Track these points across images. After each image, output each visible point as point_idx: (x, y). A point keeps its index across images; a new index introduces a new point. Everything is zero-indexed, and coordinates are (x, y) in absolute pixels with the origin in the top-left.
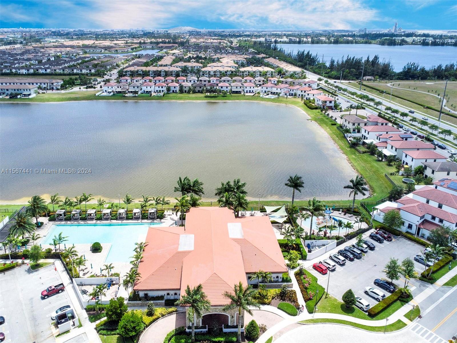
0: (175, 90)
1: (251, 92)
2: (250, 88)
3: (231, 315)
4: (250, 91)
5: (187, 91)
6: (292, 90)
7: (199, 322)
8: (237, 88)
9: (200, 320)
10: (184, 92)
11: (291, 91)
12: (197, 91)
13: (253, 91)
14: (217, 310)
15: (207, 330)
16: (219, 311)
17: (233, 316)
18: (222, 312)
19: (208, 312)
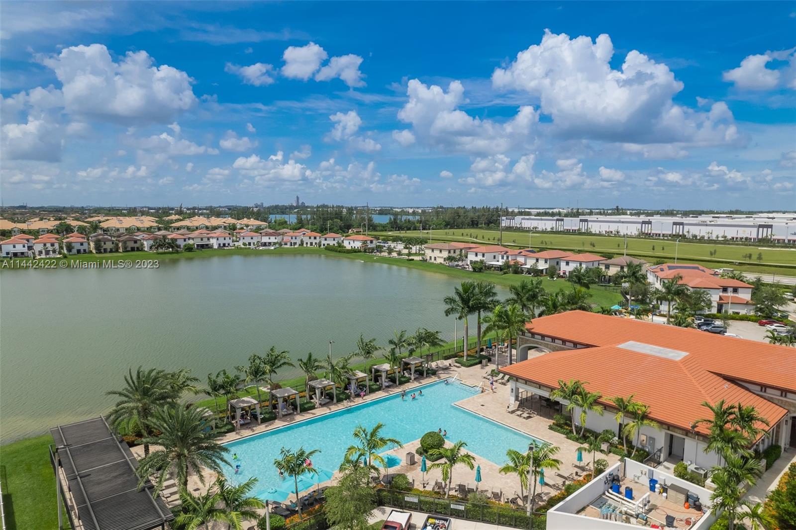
0: (82, 248)
1: (227, 245)
2: (225, 239)
4: (224, 245)
5: (109, 250)
6: (294, 238)
8: (202, 240)
10: (102, 251)
11: (292, 238)
12: (129, 249)
13: (229, 245)
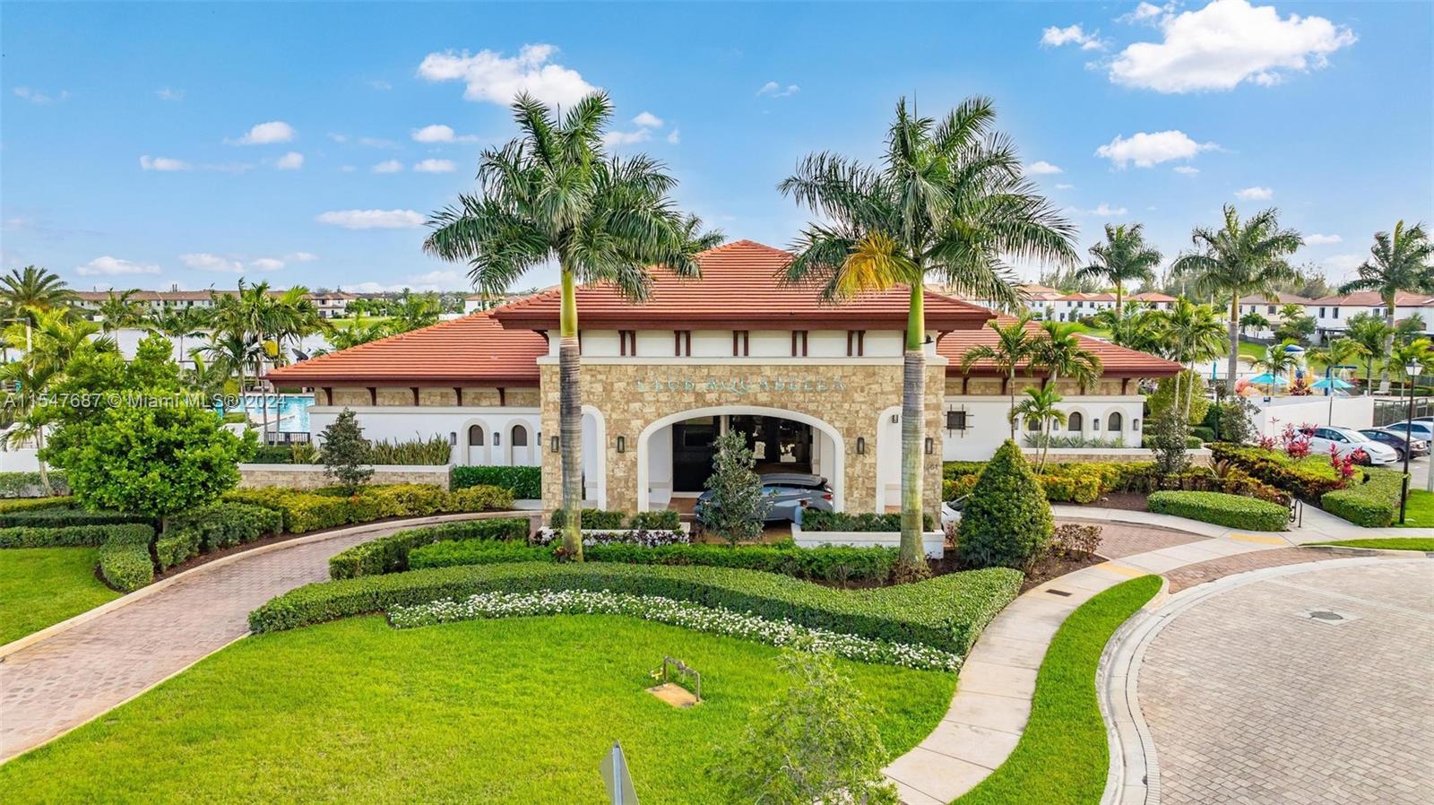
3: (848, 433)
7: (630, 482)
9: (635, 464)
16: (766, 399)
17: (861, 440)
18: (784, 407)
19: (689, 398)
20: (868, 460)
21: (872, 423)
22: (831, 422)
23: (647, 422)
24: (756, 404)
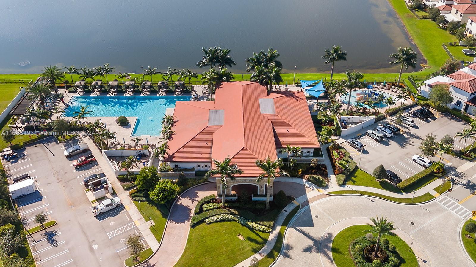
3: (260, 186)
7: (229, 191)
9: (230, 189)
14: (247, 181)
15: (237, 198)
16: (248, 182)
17: (262, 187)
18: (251, 183)
19: (238, 182)
20: (263, 189)
21: (263, 185)
22: (258, 185)
23: (232, 185)
24: (247, 183)
